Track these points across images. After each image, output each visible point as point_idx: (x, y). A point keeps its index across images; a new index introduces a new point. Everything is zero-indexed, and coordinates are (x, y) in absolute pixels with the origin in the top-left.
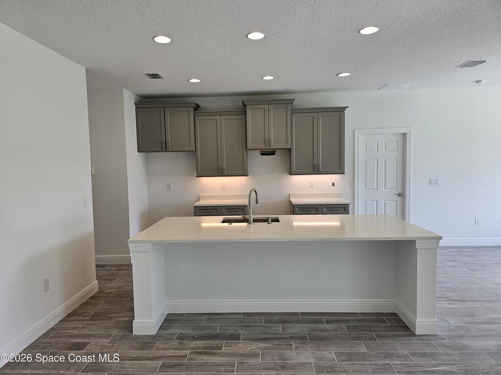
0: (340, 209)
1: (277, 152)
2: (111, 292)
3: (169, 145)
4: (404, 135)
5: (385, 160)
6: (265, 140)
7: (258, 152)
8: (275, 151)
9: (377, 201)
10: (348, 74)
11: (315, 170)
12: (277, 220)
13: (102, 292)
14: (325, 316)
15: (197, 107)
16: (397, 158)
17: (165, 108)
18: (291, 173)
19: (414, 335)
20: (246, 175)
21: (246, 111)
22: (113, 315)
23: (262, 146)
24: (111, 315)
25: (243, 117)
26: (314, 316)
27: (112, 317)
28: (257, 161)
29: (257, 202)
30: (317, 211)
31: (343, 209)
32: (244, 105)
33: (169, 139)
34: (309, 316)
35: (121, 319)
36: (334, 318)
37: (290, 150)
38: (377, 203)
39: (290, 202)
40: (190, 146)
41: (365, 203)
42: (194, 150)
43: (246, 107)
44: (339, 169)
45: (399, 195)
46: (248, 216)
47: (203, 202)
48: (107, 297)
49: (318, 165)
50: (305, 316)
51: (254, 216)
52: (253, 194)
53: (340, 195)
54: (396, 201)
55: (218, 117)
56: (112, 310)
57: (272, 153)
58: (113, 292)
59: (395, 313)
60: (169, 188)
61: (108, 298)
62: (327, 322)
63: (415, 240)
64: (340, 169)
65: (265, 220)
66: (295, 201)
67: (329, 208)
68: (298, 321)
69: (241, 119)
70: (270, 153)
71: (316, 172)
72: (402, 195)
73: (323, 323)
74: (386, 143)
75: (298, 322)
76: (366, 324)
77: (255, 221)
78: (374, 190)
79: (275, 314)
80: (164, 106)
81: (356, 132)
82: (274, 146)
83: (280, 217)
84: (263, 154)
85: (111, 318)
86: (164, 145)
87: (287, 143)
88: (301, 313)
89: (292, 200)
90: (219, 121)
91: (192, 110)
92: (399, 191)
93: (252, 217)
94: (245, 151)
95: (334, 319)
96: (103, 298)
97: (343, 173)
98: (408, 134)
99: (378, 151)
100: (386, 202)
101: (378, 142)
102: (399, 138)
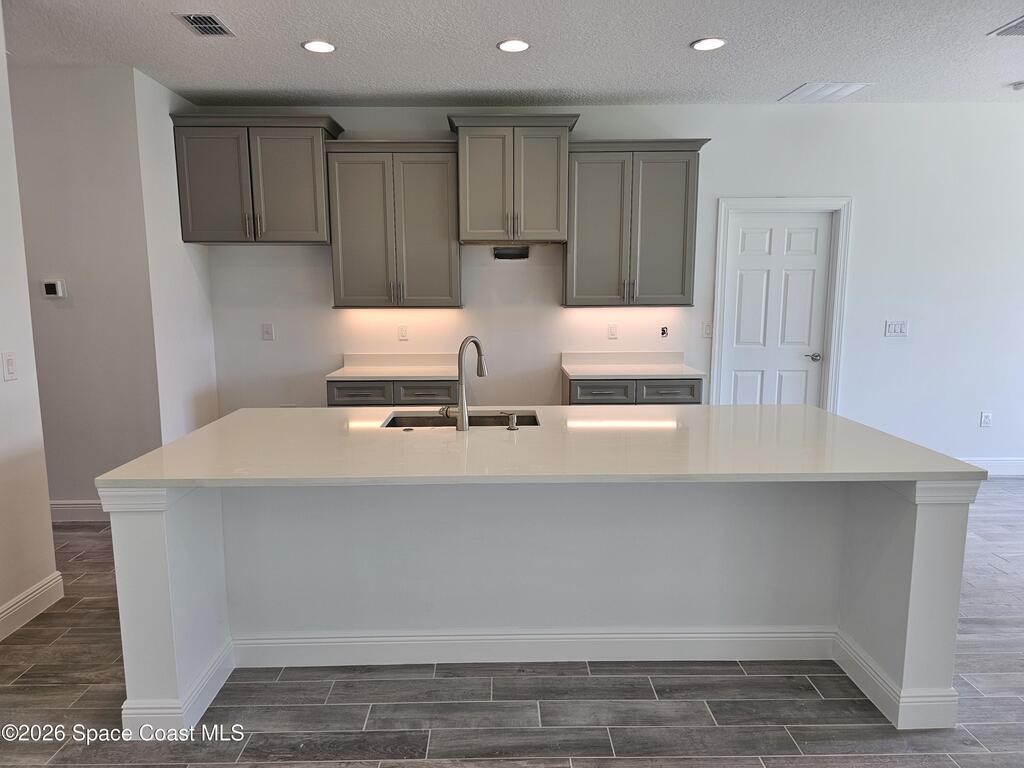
0: (679, 391)
1: (534, 251)
2: (96, 602)
3: (263, 226)
4: (834, 215)
5: (787, 276)
6: (505, 218)
7: (488, 250)
8: (527, 248)
9: (763, 371)
10: (721, 43)
11: (624, 296)
12: (532, 420)
13: (74, 601)
14: (654, 671)
15: (334, 131)
16: (814, 271)
17: (250, 129)
18: (565, 303)
19: (893, 731)
20: (458, 307)
21: (457, 143)
22: (83, 675)
23: (498, 233)
24: (77, 675)
25: (450, 157)
26: (625, 672)
27: (80, 680)
28: (485, 272)
29: (480, 373)
30: (626, 394)
31: (689, 390)
32: (454, 129)
33: (261, 210)
34: (611, 672)
35: (102, 686)
36: (678, 679)
37: (564, 245)
38: (763, 375)
39: (563, 373)
40: (317, 230)
41: (736, 376)
42: (326, 238)
43: (457, 134)
44: (680, 295)
45: (814, 358)
46: (456, 409)
47: (352, 372)
48: (81, 616)
49: (632, 284)
50: (600, 672)
51: (471, 408)
52: (471, 351)
53: (679, 357)
54: (807, 372)
55: (386, 157)
56: (85, 658)
57: (523, 254)
58: (101, 601)
59: (832, 663)
60: (267, 334)
61: (83, 621)
62: (663, 692)
63: (915, 482)
64: (683, 293)
65: (502, 420)
66: (575, 370)
67: (658, 387)
68: (585, 690)
69: (446, 163)
70: (516, 252)
71: (626, 302)
72: (820, 358)
73: (648, 694)
74: (790, 235)
75: (584, 692)
76: (762, 696)
77: (475, 421)
78: (757, 346)
79: (523, 667)
80: (247, 122)
81: (723, 205)
82: (527, 233)
83: (541, 412)
84: (498, 255)
85: (74, 684)
86: (249, 225)
87: (558, 228)
88: (591, 663)
89: (566, 367)
90: (388, 164)
91: (319, 136)
92: (815, 349)
93: (468, 409)
94: (454, 245)
95: (677, 682)
96: (69, 621)
97: (689, 304)
98: (842, 212)
99: (770, 253)
100: (783, 373)
101: (771, 230)
102: (822, 225)
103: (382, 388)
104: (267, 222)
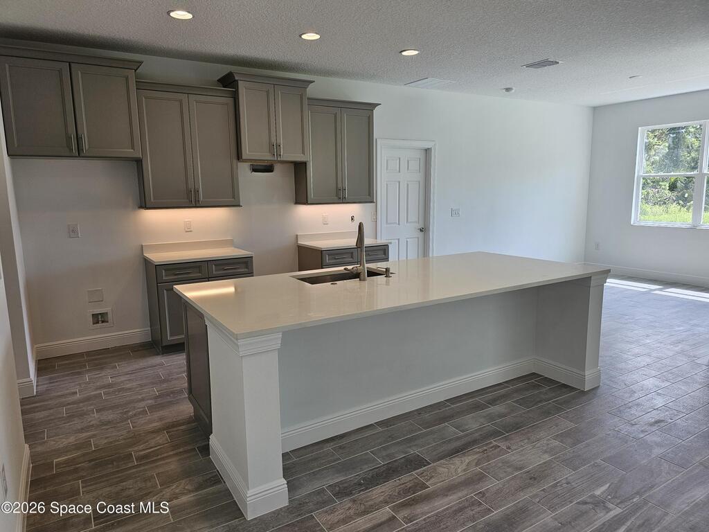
0: (379, 252)
1: (277, 167)
3: (86, 145)
4: (427, 151)
5: (408, 184)
6: (271, 145)
7: (247, 167)
8: (275, 165)
9: (399, 240)
10: (416, 52)
14: (475, 396)
16: (419, 182)
17: (72, 65)
19: (583, 393)
20: (239, 205)
21: (236, 91)
25: (231, 100)
26: (465, 400)
30: (352, 257)
33: (84, 131)
36: (488, 396)
37: (299, 164)
38: (399, 242)
40: (133, 149)
45: (421, 230)
49: (344, 190)
54: (418, 238)
55: (184, 97)
57: (269, 169)
59: (534, 374)
63: (591, 277)
64: (369, 195)
69: (227, 104)
70: (264, 167)
71: (341, 200)
72: (424, 230)
74: (408, 161)
78: (395, 225)
80: (68, 58)
81: (379, 143)
82: (285, 156)
84: (255, 170)
86: (74, 144)
87: (304, 153)
89: (306, 244)
90: (184, 102)
91: (133, 75)
92: (421, 226)
94: (235, 162)
97: (373, 202)
98: (433, 151)
99: (399, 172)
100: (408, 240)
101: (400, 159)
102: (421, 155)
103: (199, 267)
104: (89, 141)
